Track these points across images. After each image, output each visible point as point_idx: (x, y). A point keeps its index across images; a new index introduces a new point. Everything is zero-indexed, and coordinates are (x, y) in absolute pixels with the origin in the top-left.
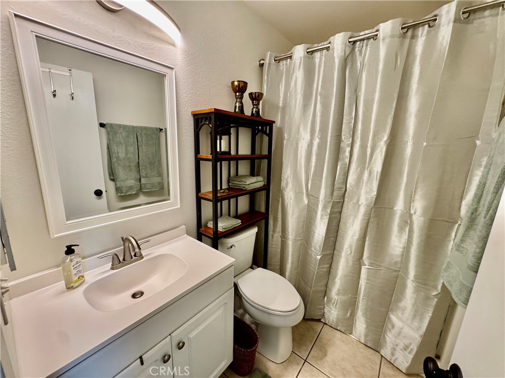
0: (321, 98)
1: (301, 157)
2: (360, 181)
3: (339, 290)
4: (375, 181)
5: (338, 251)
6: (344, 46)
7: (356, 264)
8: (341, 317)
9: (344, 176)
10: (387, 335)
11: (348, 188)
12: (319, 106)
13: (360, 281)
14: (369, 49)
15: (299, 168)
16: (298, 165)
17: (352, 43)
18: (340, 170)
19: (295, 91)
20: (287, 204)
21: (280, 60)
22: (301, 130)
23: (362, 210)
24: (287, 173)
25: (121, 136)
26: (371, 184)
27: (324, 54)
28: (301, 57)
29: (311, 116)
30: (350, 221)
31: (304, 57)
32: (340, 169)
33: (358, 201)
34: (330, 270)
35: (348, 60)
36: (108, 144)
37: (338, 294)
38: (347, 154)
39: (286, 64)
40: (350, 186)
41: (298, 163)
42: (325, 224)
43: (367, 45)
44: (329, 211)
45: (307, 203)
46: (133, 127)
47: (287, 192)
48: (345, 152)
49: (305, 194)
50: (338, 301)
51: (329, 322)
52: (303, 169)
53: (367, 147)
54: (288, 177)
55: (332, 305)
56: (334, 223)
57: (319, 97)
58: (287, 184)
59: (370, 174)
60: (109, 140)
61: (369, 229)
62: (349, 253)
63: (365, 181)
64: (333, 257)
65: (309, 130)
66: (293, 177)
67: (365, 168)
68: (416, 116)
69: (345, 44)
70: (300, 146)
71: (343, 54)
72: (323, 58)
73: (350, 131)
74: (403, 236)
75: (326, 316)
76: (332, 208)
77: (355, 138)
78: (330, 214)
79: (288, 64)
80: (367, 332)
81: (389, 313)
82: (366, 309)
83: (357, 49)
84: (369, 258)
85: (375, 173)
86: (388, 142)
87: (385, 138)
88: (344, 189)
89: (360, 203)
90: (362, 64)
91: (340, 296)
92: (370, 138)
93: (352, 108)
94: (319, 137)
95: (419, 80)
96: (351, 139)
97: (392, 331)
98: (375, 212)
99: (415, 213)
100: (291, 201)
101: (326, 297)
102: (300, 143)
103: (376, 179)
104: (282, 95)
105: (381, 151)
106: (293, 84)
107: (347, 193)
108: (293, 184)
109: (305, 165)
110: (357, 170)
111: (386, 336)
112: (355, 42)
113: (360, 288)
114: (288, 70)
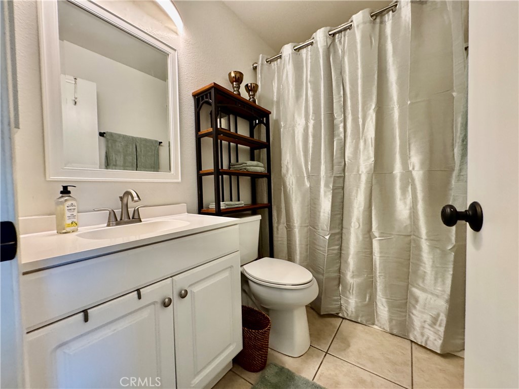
0: (311, 84)
1: (298, 142)
2: (357, 152)
3: (353, 272)
4: (370, 148)
5: (346, 228)
6: (325, 37)
7: (366, 238)
8: (359, 305)
9: (341, 150)
10: (413, 314)
11: (346, 163)
12: (310, 92)
13: (374, 257)
14: (347, 38)
15: (297, 153)
16: (297, 150)
17: (332, 35)
18: (337, 146)
19: (287, 83)
20: (290, 190)
21: (271, 61)
22: (296, 116)
23: (364, 178)
24: (287, 159)
25: (120, 145)
26: (368, 151)
27: (309, 49)
28: (290, 54)
29: (304, 102)
30: (354, 194)
31: (292, 53)
32: (337, 144)
33: (358, 171)
34: (341, 253)
35: (330, 49)
36: (106, 152)
37: (353, 277)
38: (341, 129)
39: (277, 64)
40: (349, 160)
41: (296, 148)
42: (329, 201)
43: (345, 36)
44: (331, 186)
45: (309, 186)
46: (133, 138)
47: (288, 179)
48: (339, 128)
49: (306, 178)
50: (355, 285)
51: (348, 314)
52: (302, 153)
53: (358, 118)
54: (288, 163)
55: (348, 292)
56: (339, 199)
57: (309, 84)
58: (287, 171)
59: (365, 141)
60: (107, 147)
61: (373, 198)
62: (358, 226)
63: (361, 150)
64: (342, 237)
65: (303, 115)
66: (293, 162)
67: (359, 138)
68: (396, 84)
69: (327, 37)
70: (296, 132)
71: (326, 44)
72: (309, 53)
73: (341, 108)
74: (407, 196)
75: (344, 308)
76: (334, 182)
77: (347, 114)
78: (333, 190)
79: (279, 63)
80: (390, 316)
81: (410, 286)
82: (385, 287)
83: (337, 40)
84: (379, 228)
85: (370, 140)
86: (376, 109)
87: (373, 106)
88: (343, 164)
89: (360, 173)
90: (343, 52)
91: (355, 279)
92: (360, 109)
93: (340, 88)
94: (313, 118)
95: (393, 54)
96: (343, 115)
97: (416, 306)
98: (375, 178)
99: (413, 169)
100: (294, 187)
101: (340, 285)
102: (296, 129)
103: (372, 146)
104: (275, 90)
105: (372, 119)
106: (284, 77)
107: (346, 167)
108: (293, 169)
109: (303, 149)
110: (352, 142)
111: (411, 315)
112: (334, 35)
113: (375, 264)
114: (279, 68)
